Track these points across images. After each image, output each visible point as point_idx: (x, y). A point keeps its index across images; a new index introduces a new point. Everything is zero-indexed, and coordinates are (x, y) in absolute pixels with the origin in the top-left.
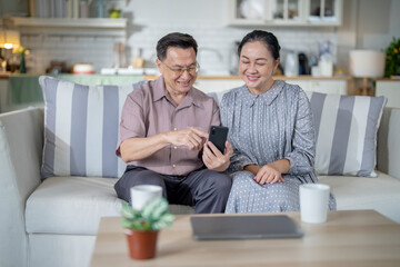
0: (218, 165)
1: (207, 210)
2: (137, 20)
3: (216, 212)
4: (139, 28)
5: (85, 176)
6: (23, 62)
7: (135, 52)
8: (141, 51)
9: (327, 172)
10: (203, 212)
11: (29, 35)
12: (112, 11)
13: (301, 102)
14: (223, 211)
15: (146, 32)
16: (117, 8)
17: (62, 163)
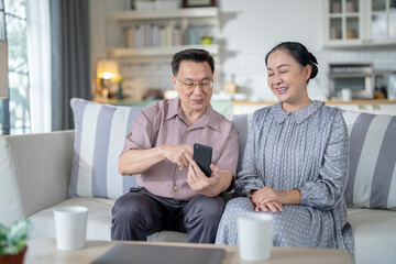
0: (200, 187)
1: (196, 239)
2: (231, 46)
3: (203, 242)
4: (232, 54)
5: (107, 198)
6: (120, 90)
7: (228, 78)
8: (233, 76)
9: (368, 205)
10: (191, 241)
11: (129, 65)
12: (204, 38)
13: (336, 125)
14: (213, 241)
15: (239, 58)
16: (209, 35)
17: (84, 185)
